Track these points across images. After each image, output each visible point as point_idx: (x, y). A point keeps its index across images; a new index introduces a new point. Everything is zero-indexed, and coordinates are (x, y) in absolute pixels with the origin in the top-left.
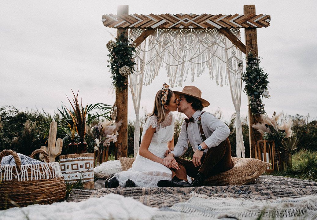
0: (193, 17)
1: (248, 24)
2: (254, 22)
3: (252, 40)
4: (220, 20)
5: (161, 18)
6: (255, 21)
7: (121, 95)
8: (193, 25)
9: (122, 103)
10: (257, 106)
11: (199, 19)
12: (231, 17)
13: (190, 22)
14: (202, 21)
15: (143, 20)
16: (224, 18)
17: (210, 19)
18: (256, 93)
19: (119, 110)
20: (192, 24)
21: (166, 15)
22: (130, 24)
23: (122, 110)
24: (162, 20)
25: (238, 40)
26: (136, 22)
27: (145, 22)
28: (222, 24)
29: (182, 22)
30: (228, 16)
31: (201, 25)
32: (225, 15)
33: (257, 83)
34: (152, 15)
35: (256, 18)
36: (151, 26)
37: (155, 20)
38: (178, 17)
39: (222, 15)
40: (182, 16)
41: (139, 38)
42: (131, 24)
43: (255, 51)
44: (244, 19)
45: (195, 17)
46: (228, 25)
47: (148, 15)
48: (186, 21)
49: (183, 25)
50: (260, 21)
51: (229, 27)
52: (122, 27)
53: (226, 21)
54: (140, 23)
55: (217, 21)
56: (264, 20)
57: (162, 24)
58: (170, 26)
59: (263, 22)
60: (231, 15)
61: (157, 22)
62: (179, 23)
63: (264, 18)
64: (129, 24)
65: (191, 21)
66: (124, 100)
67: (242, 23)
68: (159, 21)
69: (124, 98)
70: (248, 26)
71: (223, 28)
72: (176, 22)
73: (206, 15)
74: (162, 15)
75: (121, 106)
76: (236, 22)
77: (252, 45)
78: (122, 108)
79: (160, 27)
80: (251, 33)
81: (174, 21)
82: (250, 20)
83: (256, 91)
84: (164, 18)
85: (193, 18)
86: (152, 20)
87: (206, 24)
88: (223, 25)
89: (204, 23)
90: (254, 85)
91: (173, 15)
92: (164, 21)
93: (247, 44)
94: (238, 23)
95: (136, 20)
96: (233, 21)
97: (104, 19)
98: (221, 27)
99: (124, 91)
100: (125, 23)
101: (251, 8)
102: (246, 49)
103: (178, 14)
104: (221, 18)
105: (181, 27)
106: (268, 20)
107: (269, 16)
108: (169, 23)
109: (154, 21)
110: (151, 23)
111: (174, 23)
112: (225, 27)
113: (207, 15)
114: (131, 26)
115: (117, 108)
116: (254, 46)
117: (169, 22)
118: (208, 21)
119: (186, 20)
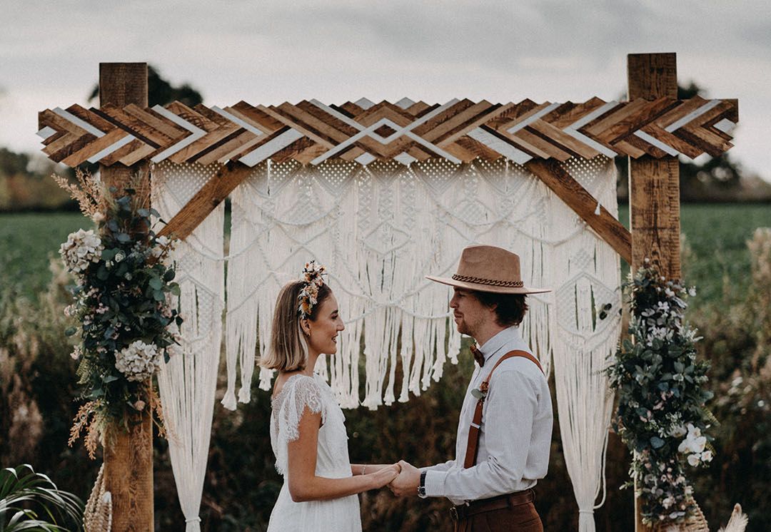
0: (414, 114)
1: (640, 143)
2: (665, 134)
3: (656, 206)
4: (527, 128)
5: (279, 122)
6: (670, 129)
7: (127, 442)
8: (414, 149)
9: (129, 474)
10: (661, 491)
11: (439, 123)
12: (573, 112)
13: (400, 139)
14: (450, 133)
15: (207, 131)
16: (543, 118)
17: (484, 120)
18: (657, 443)
19: (120, 502)
20: (408, 146)
21: (305, 106)
22: (153, 149)
23: (133, 505)
24: (287, 128)
25: (598, 212)
26: (178, 140)
27: (216, 138)
28: (533, 144)
29: (367, 137)
30: (557, 109)
31: (446, 149)
32: (548, 104)
33: (661, 404)
34: (243, 107)
35: (676, 116)
36: (240, 156)
37: (258, 131)
38: (351, 116)
39: (535, 105)
40: (371, 110)
41: (192, 207)
42: (159, 149)
43: (668, 253)
44: (624, 121)
45: (420, 115)
46: (557, 149)
47: (226, 109)
48: (385, 131)
49: (369, 150)
50: (691, 131)
51: (562, 156)
52: (121, 160)
53: (551, 129)
54: (193, 144)
55: (512, 130)
56: (709, 126)
57: (284, 149)
58: (318, 154)
59: (702, 134)
60: (569, 106)
61: (266, 136)
62: (357, 144)
63: (708, 113)
64: (148, 149)
65: (403, 131)
66: (137, 463)
67: (614, 137)
68: (271, 133)
69: (136, 453)
70: (642, 153)
71: (536, 160)
72: (342, 136)
73: (467, 104)
74: (286, 109)
75: (126, 489)
76: (590, 136)
77: (655, 229)
78: (131, 496)
79: (281, 157)
80: (656, 178)
81: (333, 133)
82: (650, 125)
83: (657, 435)
84: (295, 120)
85: (412, 118)
86: (243, 130)
87: (467, 144)
88: (538, 147)
89: (459, 142)
90: (649, 414)
91: (333, 106)
92: (294, 134)
93: (637, 226)
94: (598, 140)
95: (178, 134)
96: (580, 130)
97: (47, 129)
98: (531, 157)
99: (136, 429)
100: (132, 147)
101: (658, 69)
102: (630, 245)
103: (353, 102)
104: (532, 119)
105: (366, 159)
106: (723, 125)
107: (728, 107)
108: (313, 143)
109: (254, 136)
110: (242, 143)
111: (336, 143)
112: (546, 156)
113: (474, 104)
114: (157, 159)
115: (112, 496)
116: (665, 231)
117: (312, 137)
118: (476, 133)
119: (385, 127)
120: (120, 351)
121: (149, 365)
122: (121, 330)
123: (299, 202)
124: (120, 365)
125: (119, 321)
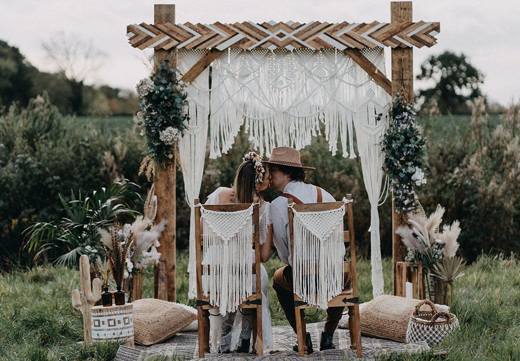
0: (294, 28)
1: (396, 41)
2: (407, 37)
3: (403, 70)
4: (345, 34)
5: (234, 31)
6: (409, 35)
7: (164, 173)
8: (294, 43)
9: (165, 188)
10: (404, 197)
11: (305, 32)
12: (365, 27)
13: (288, 39)
14: (311, 36)
15: (202, 34)
16: (352, 30)
17: (325, 31)
18: (402, 175)
19: (161, 200)
20: (291, 42)
21: (245, 24)
22: (177, 43)
23: (166, 202)
24: (237, 33)
25: (376, 72)
26: (189, 38)
27: (206, 38)
28: (348, 41)
29: (273, 38)
30: (358, 26)
31: (308, 43)
32: (354, 23)
33: (403, 158)
34: (218, 24)
35: (412, 29)
36: (216, 46)
37: (224, 35)
38: (266, 28)
39: (348, 24)
40: (274, 26)
41: (195, 68)
42: (180, 42)
43: (408, 91)
44: (388, 32)
45: (297, 28)
46: (358, 44)
47: (210, 25)
48: (281, 35)
49: (274, 44)
50: (419, 36)
51: (360, 47)
52: (164, 48)
53: (355, 35)
54: (195, 40)
55: (338, 35)
56: (426, 34)
57: (236, 43)
58: (251, 45)
59: (423, 37)
60: (364, 24)
61: (228, 37)
62: (269, 41)
63: (426, 28)
64: (175, 43)
65: (290, 35)
66: (169, 183)
67: (384, 38)
68: (230, 36)
69: (168, 179)
70: (397, 46)
71: (349, 49)
72: (262, 37)
73: (318, 23)
74: (236, 25)
75: (163, 195)
76: (373, 38)
77: (402, 80)
78: (165, 198)
79: (235, 47)
80: (403, 57)
81: (258, 36)
82: (401, 33)
83: (402, 172)
84: (241, 30)
85: (293, 29)
86: (218, 34)
87: (318, 41)
88: (350, 43)
89: (314, 40)
90: (398, 162)
91: (258, 24)
92: (241, 36)
93: (394, 79)
94: (377, 40)
95: (189, 36)
96: (369, 35)
97: (131, 33)
98: (346, 47)
99: (168, 168)
100: (168, 41)
101: (404, 9)
102: (391, 87)
103: (267, 22)
104: (347, 30)
105: (272, 47)
106: (432, 33)
107: (435, 26)
108: (249, 40)
109: (222, 37)
110: (217, 40)
111: (259, 40)
112: (353, 47)
113: (321, 23)
114: (179, 47)
115: (157, 197)
116: (407, 81)
117: (249, 37)
118: (322, 36)
119: (281, 33)
120: (162, 131)
121: (175, 138)
122: (162, 122)
123: (243, 66)
124: (161, 138)
125: (161, 118)
